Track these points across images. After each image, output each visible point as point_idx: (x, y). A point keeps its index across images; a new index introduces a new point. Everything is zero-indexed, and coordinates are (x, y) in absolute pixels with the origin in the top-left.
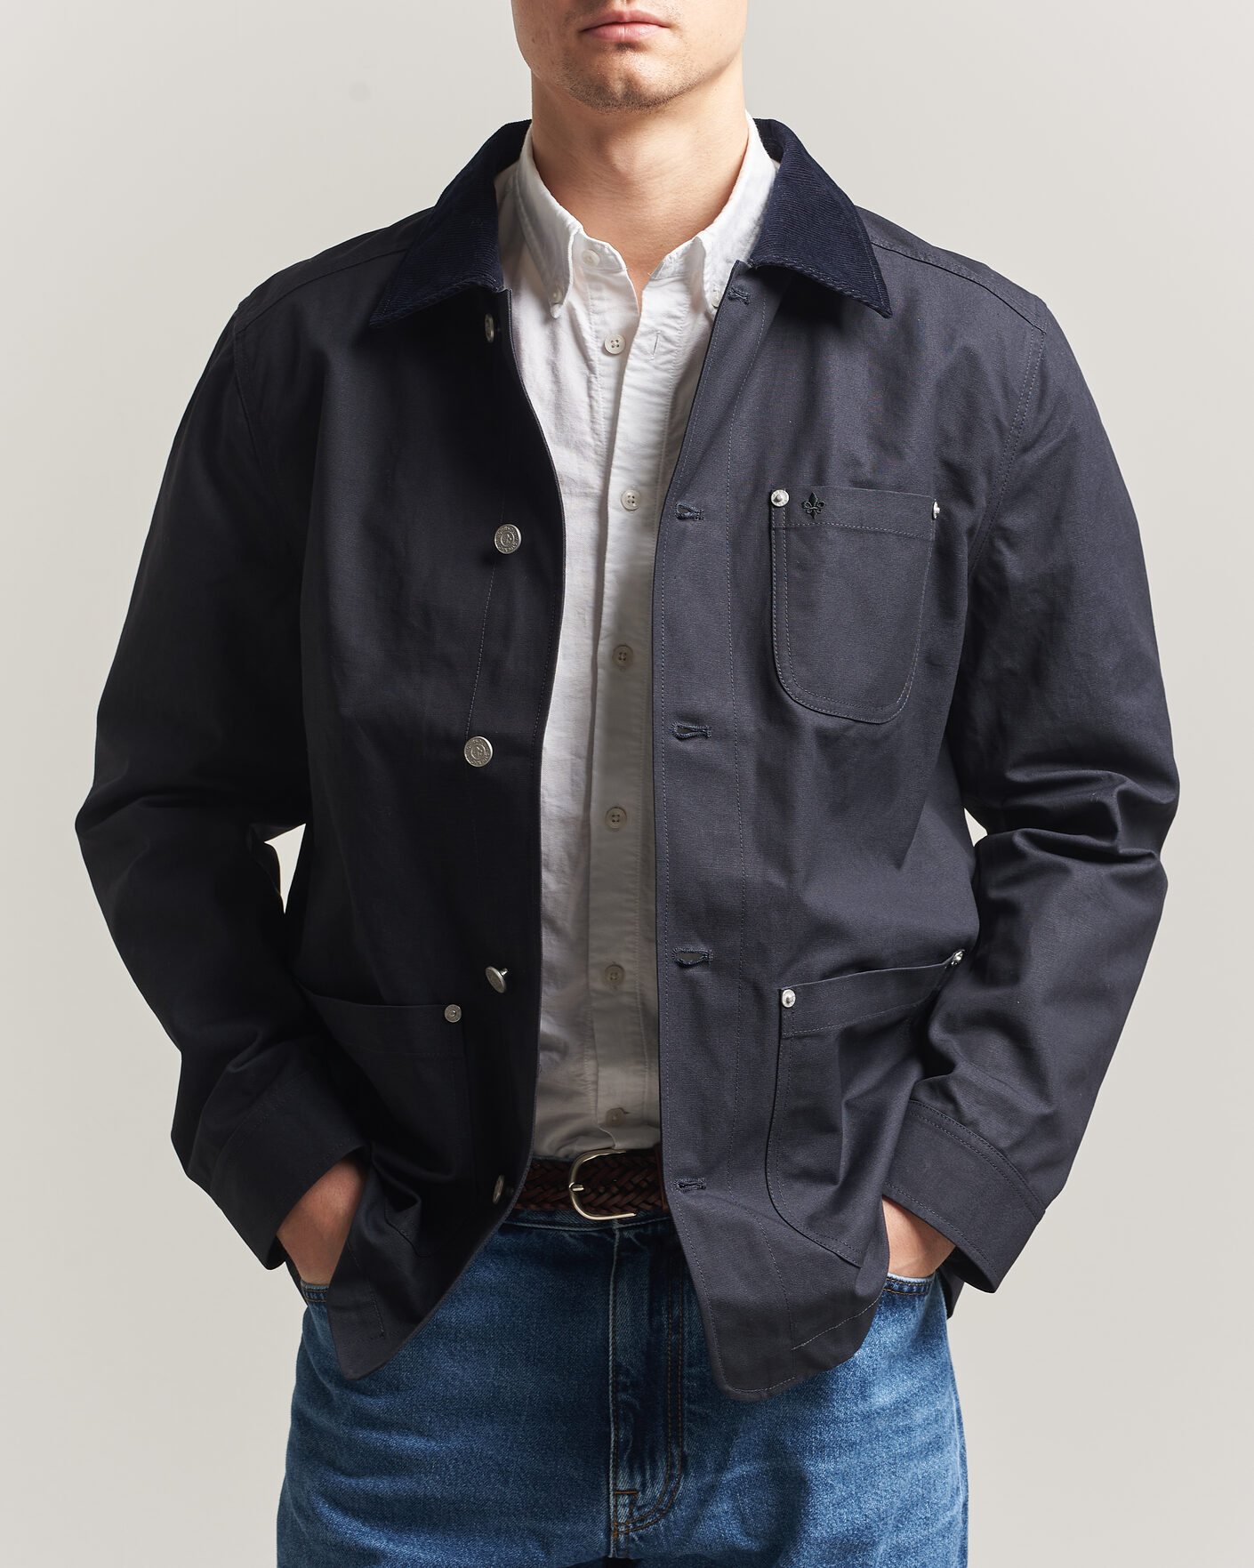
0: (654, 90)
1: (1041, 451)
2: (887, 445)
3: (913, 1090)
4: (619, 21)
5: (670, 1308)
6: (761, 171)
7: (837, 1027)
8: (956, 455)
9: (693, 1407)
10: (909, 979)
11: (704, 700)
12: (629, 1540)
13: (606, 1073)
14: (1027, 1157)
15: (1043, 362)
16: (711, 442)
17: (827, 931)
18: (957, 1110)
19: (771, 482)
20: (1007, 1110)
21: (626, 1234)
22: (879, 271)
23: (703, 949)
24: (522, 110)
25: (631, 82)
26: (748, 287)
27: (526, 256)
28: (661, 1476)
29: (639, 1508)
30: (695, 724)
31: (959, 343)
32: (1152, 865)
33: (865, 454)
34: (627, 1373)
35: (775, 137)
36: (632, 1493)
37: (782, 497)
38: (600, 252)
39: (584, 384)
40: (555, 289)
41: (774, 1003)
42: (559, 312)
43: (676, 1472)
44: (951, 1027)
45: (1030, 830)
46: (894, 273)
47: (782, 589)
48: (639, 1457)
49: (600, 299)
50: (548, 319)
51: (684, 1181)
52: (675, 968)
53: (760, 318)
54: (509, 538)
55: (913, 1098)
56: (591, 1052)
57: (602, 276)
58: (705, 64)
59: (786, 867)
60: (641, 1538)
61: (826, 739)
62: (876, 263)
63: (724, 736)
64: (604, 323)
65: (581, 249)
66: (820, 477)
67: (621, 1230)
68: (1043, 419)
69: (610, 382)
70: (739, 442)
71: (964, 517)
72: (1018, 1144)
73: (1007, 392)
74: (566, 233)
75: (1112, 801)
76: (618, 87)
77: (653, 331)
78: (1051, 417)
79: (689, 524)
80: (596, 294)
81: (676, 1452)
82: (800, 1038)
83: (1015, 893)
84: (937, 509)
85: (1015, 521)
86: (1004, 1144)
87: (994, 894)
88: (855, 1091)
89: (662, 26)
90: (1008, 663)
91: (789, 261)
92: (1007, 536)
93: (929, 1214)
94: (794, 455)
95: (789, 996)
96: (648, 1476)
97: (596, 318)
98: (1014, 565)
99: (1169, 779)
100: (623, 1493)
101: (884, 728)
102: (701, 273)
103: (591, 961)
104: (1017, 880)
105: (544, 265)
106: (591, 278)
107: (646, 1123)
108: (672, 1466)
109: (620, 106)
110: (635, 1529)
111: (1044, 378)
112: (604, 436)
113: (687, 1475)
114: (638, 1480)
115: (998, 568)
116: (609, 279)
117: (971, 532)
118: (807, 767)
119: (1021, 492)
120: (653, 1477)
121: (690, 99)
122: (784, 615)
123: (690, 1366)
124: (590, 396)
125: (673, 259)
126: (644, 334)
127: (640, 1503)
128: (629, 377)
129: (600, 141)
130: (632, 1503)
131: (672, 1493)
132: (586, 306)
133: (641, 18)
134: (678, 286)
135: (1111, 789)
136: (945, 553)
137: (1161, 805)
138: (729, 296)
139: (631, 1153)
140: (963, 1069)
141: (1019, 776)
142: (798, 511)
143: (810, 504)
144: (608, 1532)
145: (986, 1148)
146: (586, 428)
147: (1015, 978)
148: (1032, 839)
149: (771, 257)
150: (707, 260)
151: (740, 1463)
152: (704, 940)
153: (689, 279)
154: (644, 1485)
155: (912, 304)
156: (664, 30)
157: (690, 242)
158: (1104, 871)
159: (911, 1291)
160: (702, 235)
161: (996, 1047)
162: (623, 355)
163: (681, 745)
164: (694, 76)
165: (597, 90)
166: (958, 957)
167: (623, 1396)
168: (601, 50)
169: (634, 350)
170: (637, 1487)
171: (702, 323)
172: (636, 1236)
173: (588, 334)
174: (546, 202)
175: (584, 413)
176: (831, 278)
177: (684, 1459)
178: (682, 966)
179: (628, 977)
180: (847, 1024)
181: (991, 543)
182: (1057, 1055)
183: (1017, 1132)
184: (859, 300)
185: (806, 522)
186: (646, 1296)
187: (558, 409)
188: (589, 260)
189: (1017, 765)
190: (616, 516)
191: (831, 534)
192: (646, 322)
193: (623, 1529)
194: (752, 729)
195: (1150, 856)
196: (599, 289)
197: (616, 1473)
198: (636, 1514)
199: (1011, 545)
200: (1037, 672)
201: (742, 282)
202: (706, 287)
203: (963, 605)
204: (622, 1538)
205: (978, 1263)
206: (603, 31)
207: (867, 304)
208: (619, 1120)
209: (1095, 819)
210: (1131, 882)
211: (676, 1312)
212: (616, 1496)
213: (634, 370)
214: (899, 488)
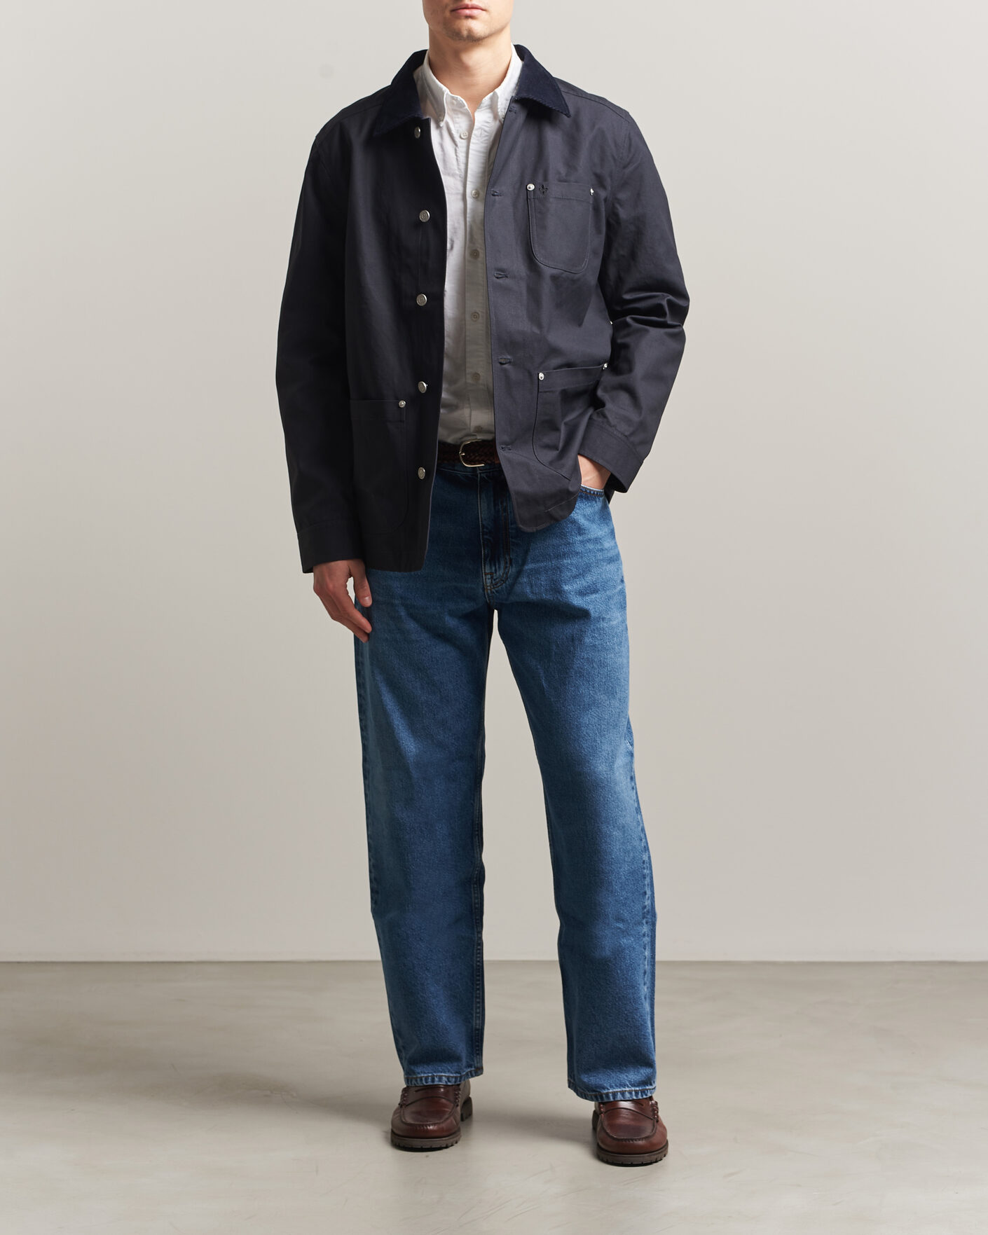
0: (479, 34)
1: (631, 168)
2: (570, 165)
3: (591, 416)
4: (467, 7)
5: (502, 503)
6: (517, 65)
7: (559, 389)
8: (598, 171)
9: (513, 540)
10: (587, 372)
11: (504, 264)
12: (492, 592)
13: (474, 413)
14: (635, 439)
15: (630, 134)
16: (503, 166)
17: (554, 351)
18: (608, 422)
19: (527, 181)
20: (628, 421)
21: (482, 475)
22: (564, 101)
23: (509, 357)
24: (425, 45)
25: (470, 31)
26: (516, 107)
27: (428, 102)
28: (502, 566)
29: (495, 580)
30: (503, 273)
31: (597, 127)
32: (681, 329)
33: (563, 171)
34: (487, 528)
35: (521, 51)
36: (491, 574)
37: (531, 187)
38: (456, 100)
39: (454, 151)
40: (440, 115)
41: (536, 378)
42: (442, 124)
43: (508, 565)
44: (605, 390)
45: (633, 316)
46: (570, 101)
47: (533, 221)
48: (494, 559)
49: (458, 118)
50: (438, 127)
51: (503, 446)
52: (499, 365)
53: (521, 117)
54: (426, 215)
55: (590, 418)
56: (468, 405)
57: (458, 109)
58: (497, 26)
59: (540, 326)
60: (496, 591)
61: (554, 278)
62: (563, 98)
63: (514, 277)
64: (460, 127)
65: (449, 99)
66: (546, 178)
67: (480, 473)
68: (631, 156)
69: (464, 149)
70: (514, 167)
71: (603, 194)
72: (632, 434)
73: (616, 145)
74: (443, 93)
75: (665, 303)
76: (465, 33)
77: (480, 128)
78: (634, 155)
79: (497, 197)
80: (456, 116)
81: (508, 558)
82: (546, 392)
83: (627, 340)
84: (592, 191)
85: (622, 196)
86: (627, 433)
87: (619, 341)
88: (567, 419)
89: (483, 10)
90: (622, 252)
91: (531, 96)
92: (619, 201)
93: (600, 462)
94: (535, 171)
95: (541, 375)
96: (497, 566)
97: (456, 125)
98: (623, 213)
99: (685, 297)
100: (488, 574)
101: (577, 276)
102: (497, 105)
103: (467, 372)
104: (628, 335)
105: (436, 106)
106: (454, 110)
107: (489, 432)
108: (506, 563)
109: (464, 40)
110: (494, 588)
111: (630, 139)
112: (463, 171)
113: (512, 566)
114: (493, 568)
115: (616, 215)
116: (461, 110)
117: (605, 200)
118: (547, 288)
119: (625, 184)
120: (499, 567)
121: (491, 40)
122: (534, 230)
123: (512, 524)
124: (456, 156)
125: (486, 100)
126: (477, 129)
127: (495, 578)
128: (472, 146)
129: (457, 54)
130: (492, 578)
131: (507, 574)
132: (453, 121)
133: (475, 6)
134: (489, 110)
135: (664, 299)
136: (596, 209)
137: (683, 307)
138: (509, 110)
139: (484, 441)
140: (609, 405)
141: (627, 297)
142: (538, 192)
143: (542, 188)
144: (484, 589)
145: (620, 435)
146: (456, 167)
147: (630, 370)
148: (634, 319)
149: (524, 95)
150: (499, 100)
151: (532, 563)
152: (509, 354)
153: (493, 107)
154: (496, 570)
155: (578, 113)
156: (484, 12)
157: (491, 94)
158: (662, 331)
159: (594, 493)
160: (497, 90)
161: (624, 397)
162: (469, 139)
163: (498, 280)
164: (493, 30)
165: (457, 35)
166: (606, 366)
167: (485, 537)
168: (459, 17)
169: (473, 136)
170: (493, 571)
171: (497, 124)
172: (487, 476)
173: (454, 132)
174: (435, 82)
175: (455, 162)
176: (548, 103)
177: (511, 560)
178: (501, 364)
179: (482, 378)
180: (563, 388)
181: (613, 204)
182: (645, 400)
183: (631, 429)
184: (558, 111)
185: (541, 196)
186: (492, 499)
187: (444, 161)
188: (453, 104)
189: (627, 292)
190: (469, 200)
191: (551, 200)
192: (477, 125)
193: (489, 588)
194: (525, 274)
195: (680, 326)
196: (457, 114)
197: (485, 566)
198: (494, 582)
199: (621, 206)
200: (633, 255)
201: (513, 105)
202: (499, 110)
203: (604, 229)
204: (489, 591)
205: (620, 479)
206: (460, 11)
207: (562, 113)
208: (479, 430)
209: (658, 310)
210: (673, 336)
211: (505, 504)
212: (485, 575)
213: (473, 143)
214: (576, 182)
